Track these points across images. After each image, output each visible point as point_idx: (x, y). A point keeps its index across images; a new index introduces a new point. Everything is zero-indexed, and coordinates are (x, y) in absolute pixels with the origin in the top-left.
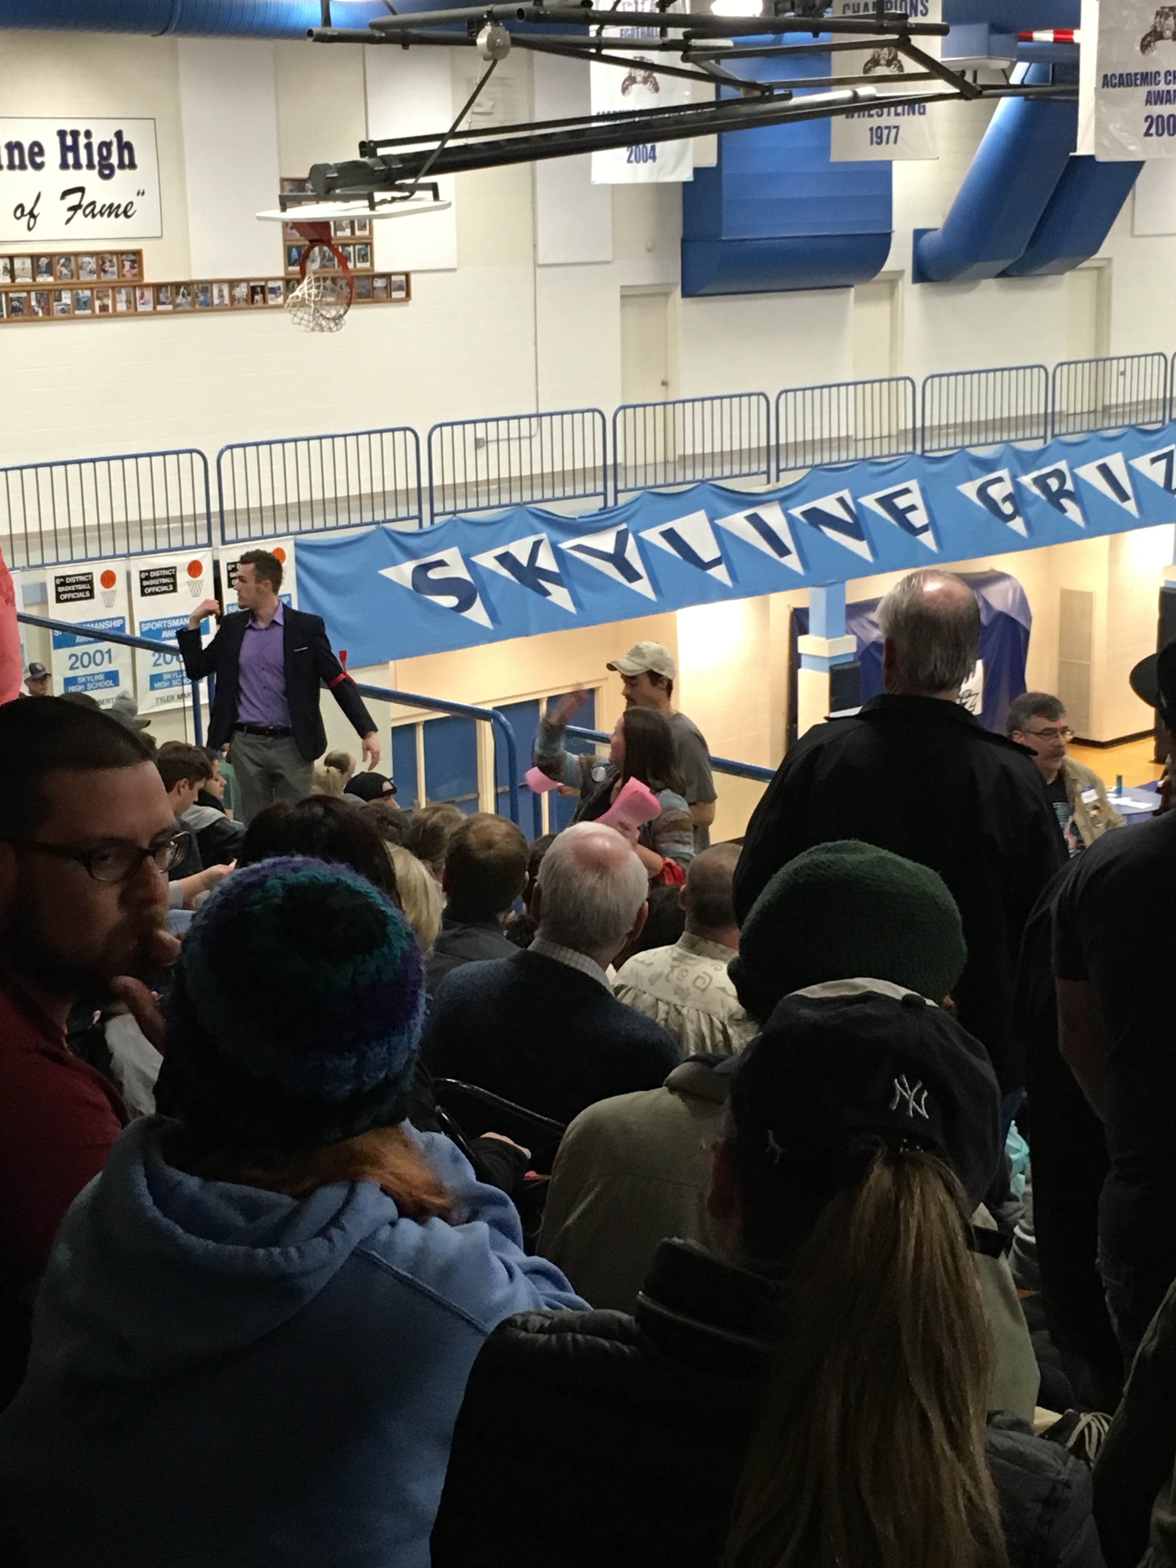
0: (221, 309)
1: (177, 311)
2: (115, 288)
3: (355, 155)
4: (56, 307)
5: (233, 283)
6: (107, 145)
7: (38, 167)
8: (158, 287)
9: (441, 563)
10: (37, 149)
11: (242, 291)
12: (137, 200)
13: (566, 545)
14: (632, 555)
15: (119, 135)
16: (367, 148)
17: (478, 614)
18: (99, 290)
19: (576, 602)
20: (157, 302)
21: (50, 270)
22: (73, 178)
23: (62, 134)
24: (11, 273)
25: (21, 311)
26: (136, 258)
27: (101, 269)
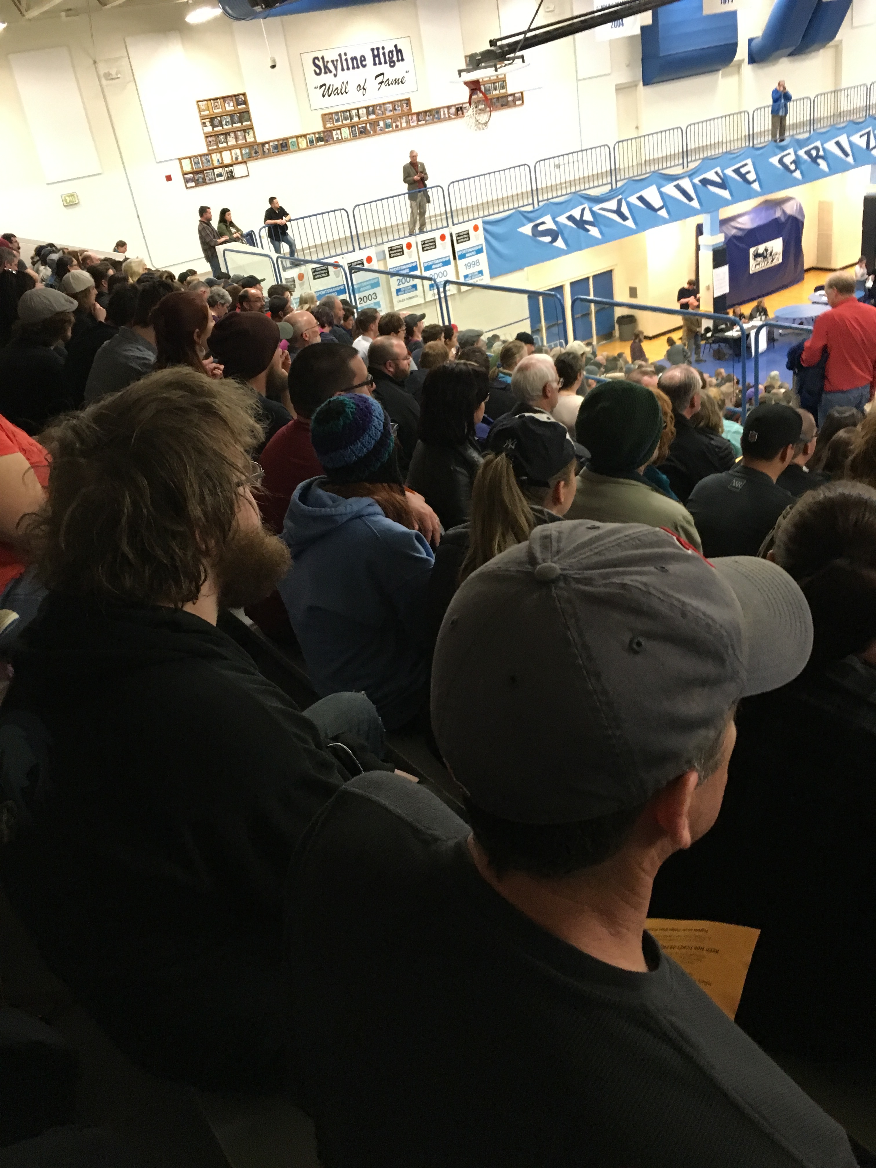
0: (445, 119)
1: (427, 123)
2: (401, 117)
3: (487, 47)
4: (378, 128)
5: (449, 108)
6: (391, 52)
7: (364, 66)
8: (418, 114)
9: (543, 223)
10: (363, 58)
11: (453, 110)
12: (406, 75)
13: (596, 208)
14: (625, 209)
15: (396, 46)
16: (492, 43)
17: (560, 243)
18: (395, 119)
19: (601, 233)
20: (419, 120)
21: (373, 112)
22: (379, 69)
23: (373, 50)
24: (358, 116)
25: (364, 132)
26: (408, 101)
27: (394, 109)
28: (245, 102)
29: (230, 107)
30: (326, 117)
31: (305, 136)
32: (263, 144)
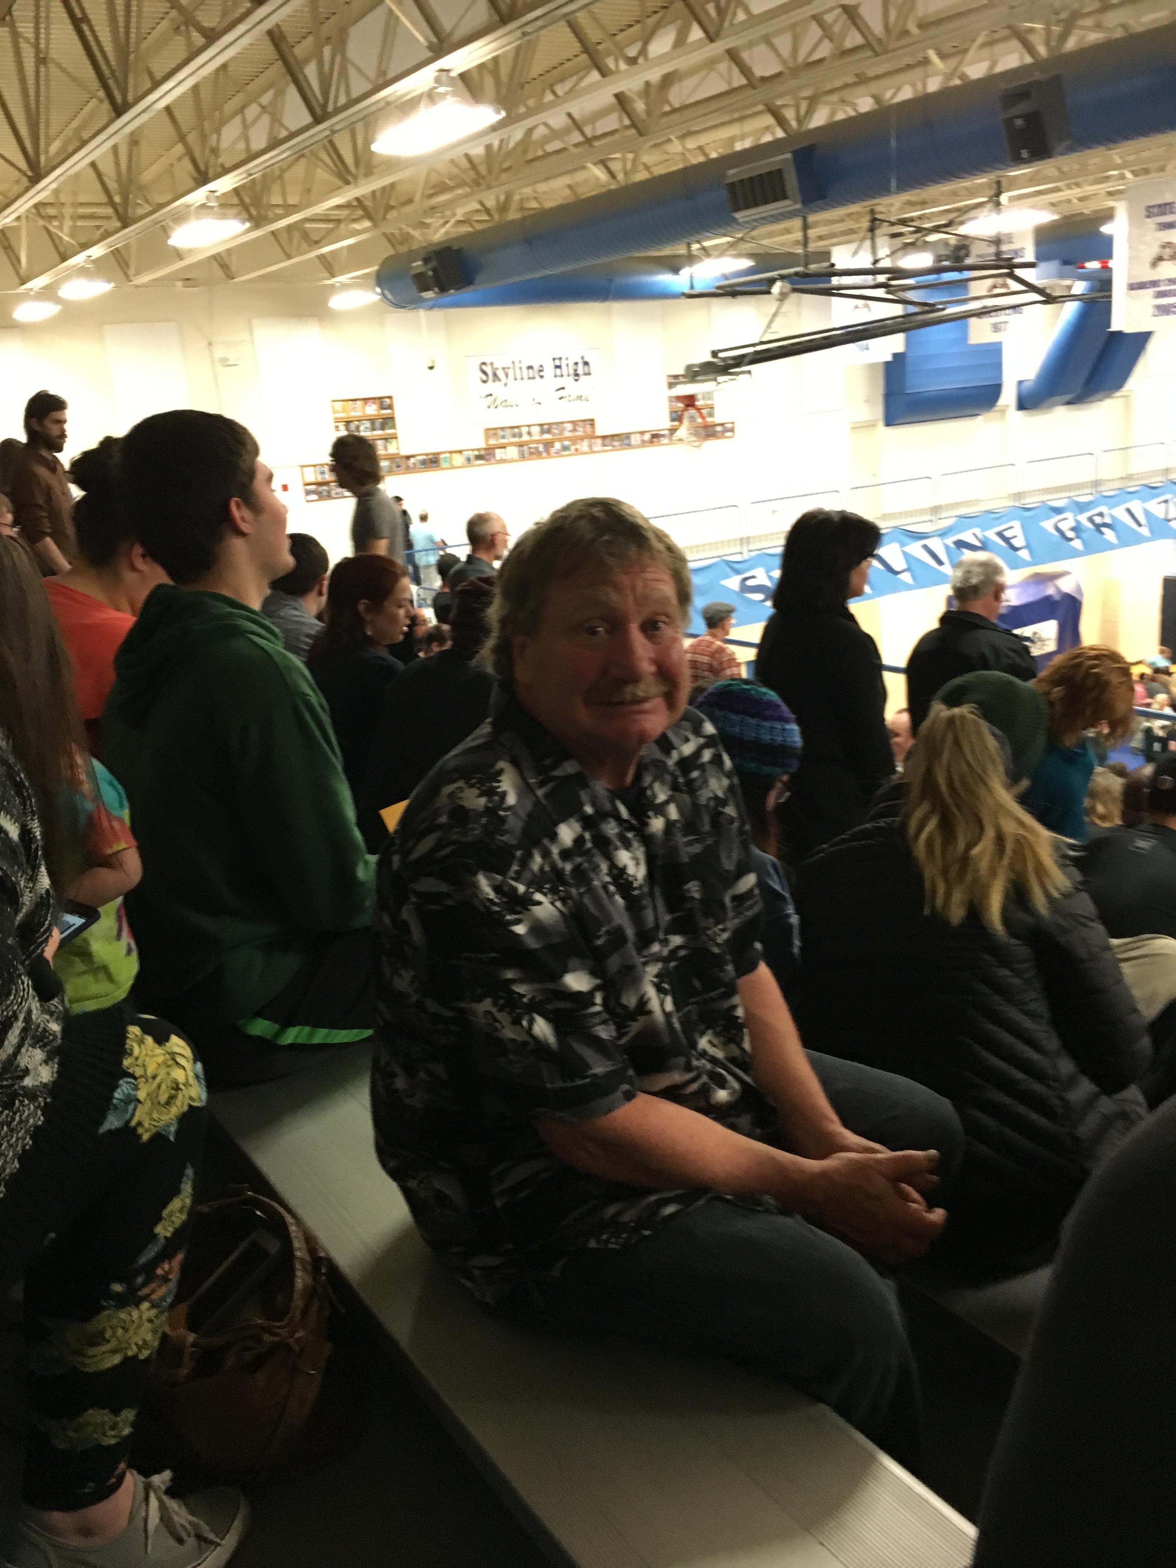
0: (638, 447)
1: (615, 449)
2: (582, 439)
3: (709, 358)
4: (553, 450)
5: (642, 433)
6: (576, 364)
7: (542, 377)
8: (604, 437)
9: (753, 577)
11: (647, 437)
12: (592, 392)
15: (583, 358)
16: (715, 354)
18: (575, 440)
20: (604, 445)
21: (549, 431)
22: (560, 382)
24: (529, 433)
25: (535, 454)
26: (592, 422)
27: (575, 430)
28: (390, 407)
29: (372, 410)
30: (491, 432)
31: (460, 452)
32: (408, 457)
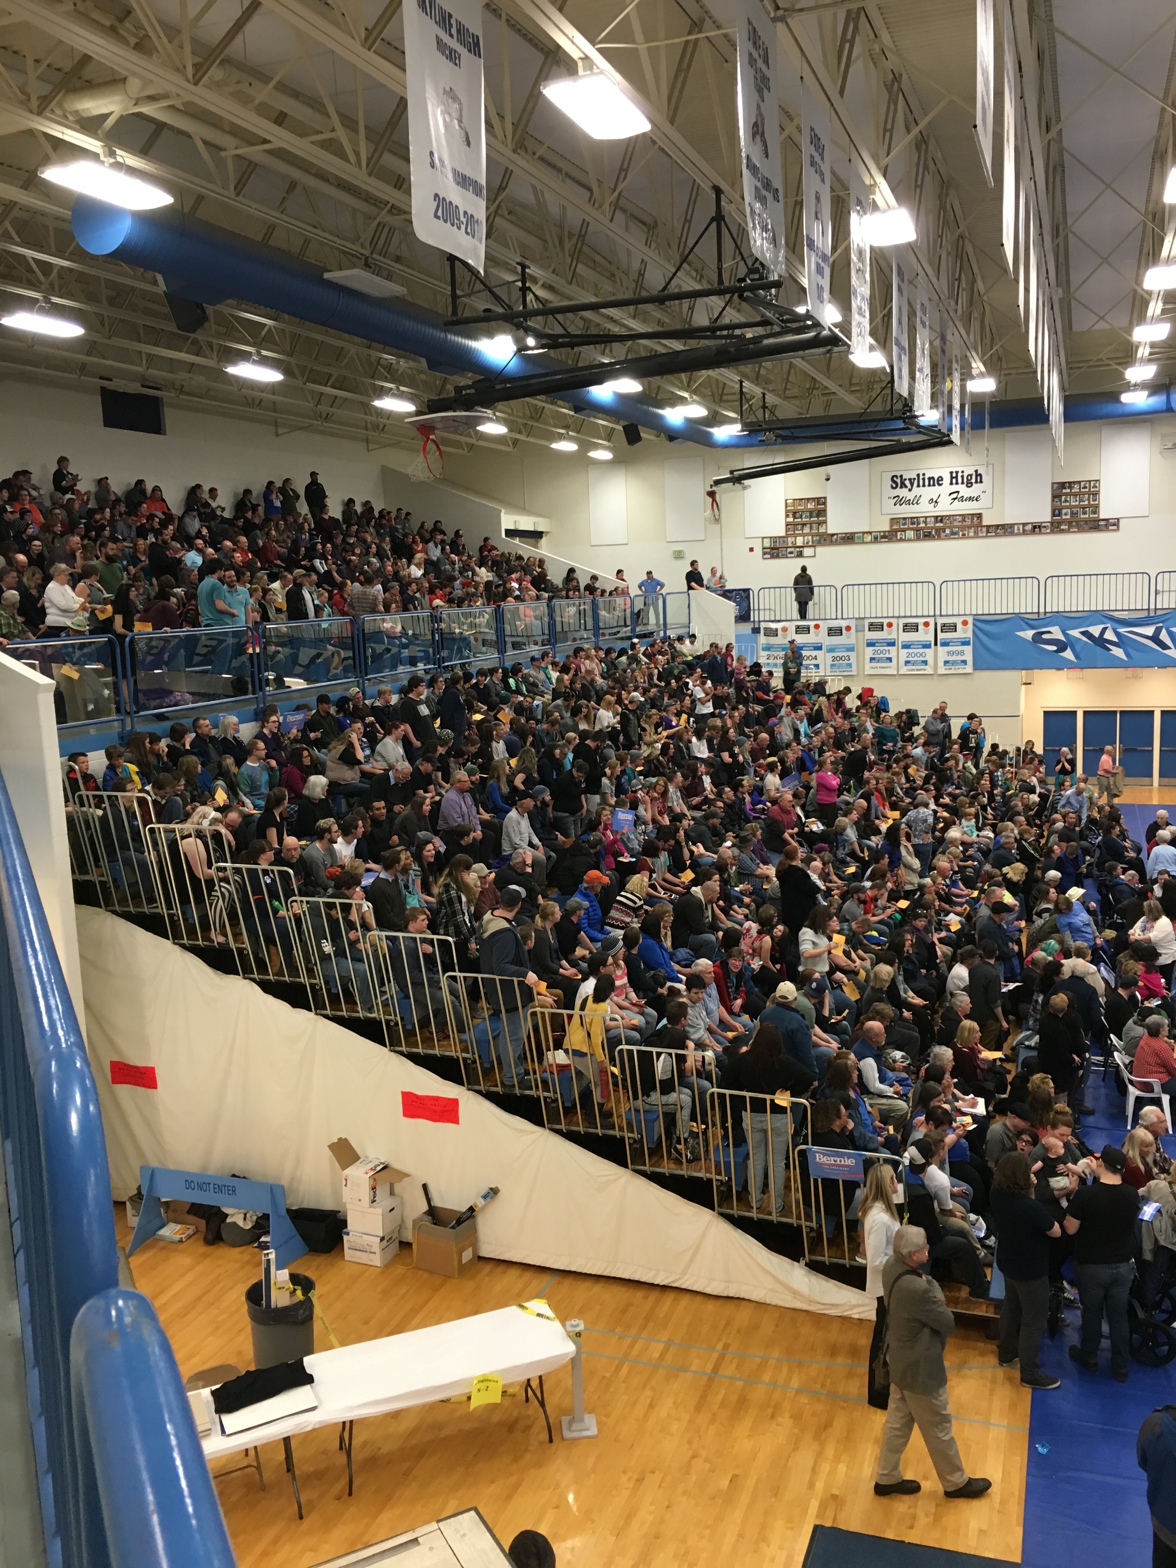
0: (1018, 534)
1: (997, 535)
2: (970, 527)
4: (943, 535)
5: (1024, 525)
6: (971, 475)
7: (940, 485)
8: (988, 527)
9: (1049, 632)
11: (1029, 527)
12: (982, 495)
13: (1122, 630)
15: (976, 471)
16: (732, 472)
17: (1068, 654)
18: (963, 528)
19: (1127, 655)
20: (988, 532)
21: (941, 521)
22: (955, 488)
24: (925, 522)
25: (928, 536)
26: (979, 516)
27: (964, 520)
28: (824, 504)
29: (811, 506)
30: (893, 521)
31: (870, 533)
32: (833, 535)
